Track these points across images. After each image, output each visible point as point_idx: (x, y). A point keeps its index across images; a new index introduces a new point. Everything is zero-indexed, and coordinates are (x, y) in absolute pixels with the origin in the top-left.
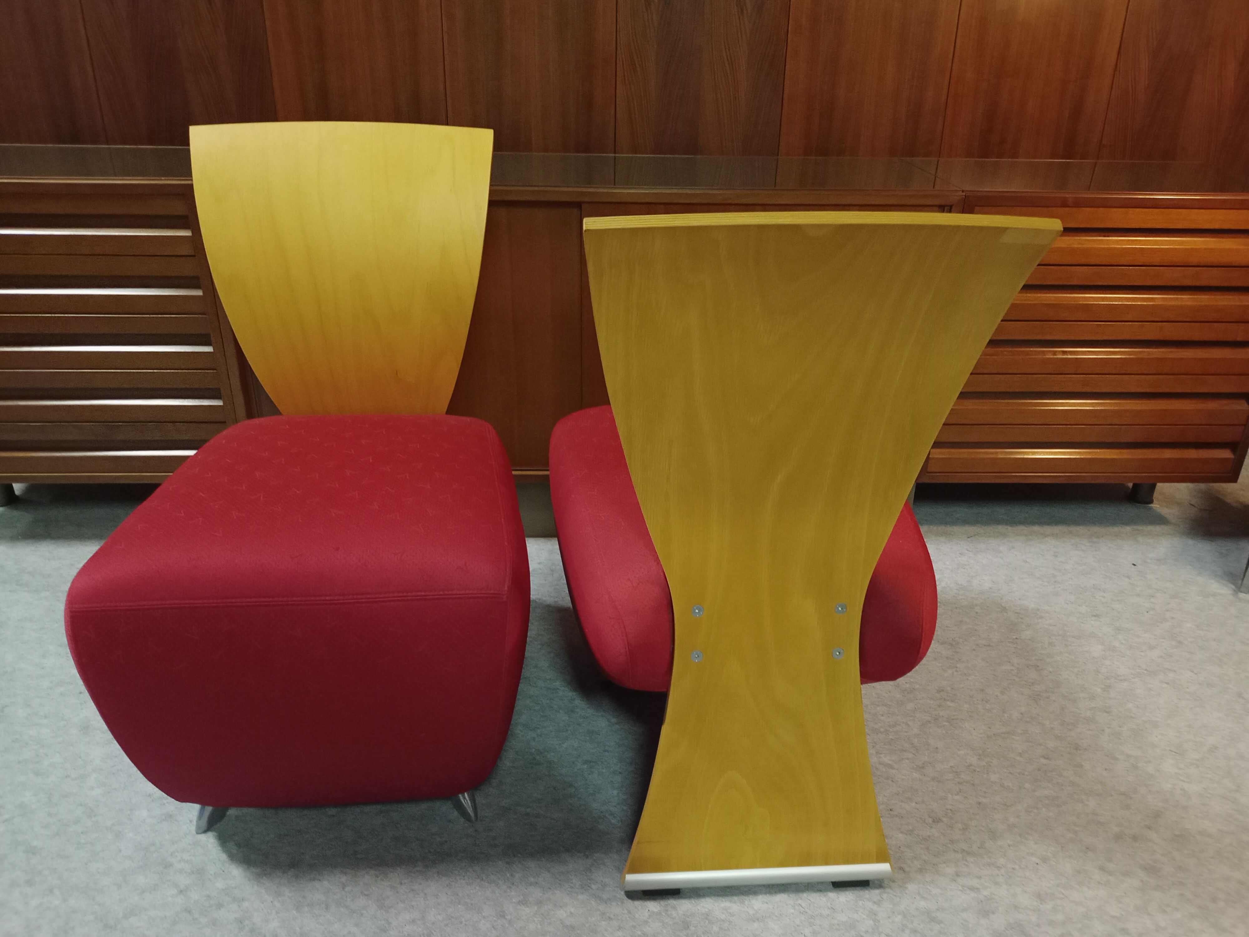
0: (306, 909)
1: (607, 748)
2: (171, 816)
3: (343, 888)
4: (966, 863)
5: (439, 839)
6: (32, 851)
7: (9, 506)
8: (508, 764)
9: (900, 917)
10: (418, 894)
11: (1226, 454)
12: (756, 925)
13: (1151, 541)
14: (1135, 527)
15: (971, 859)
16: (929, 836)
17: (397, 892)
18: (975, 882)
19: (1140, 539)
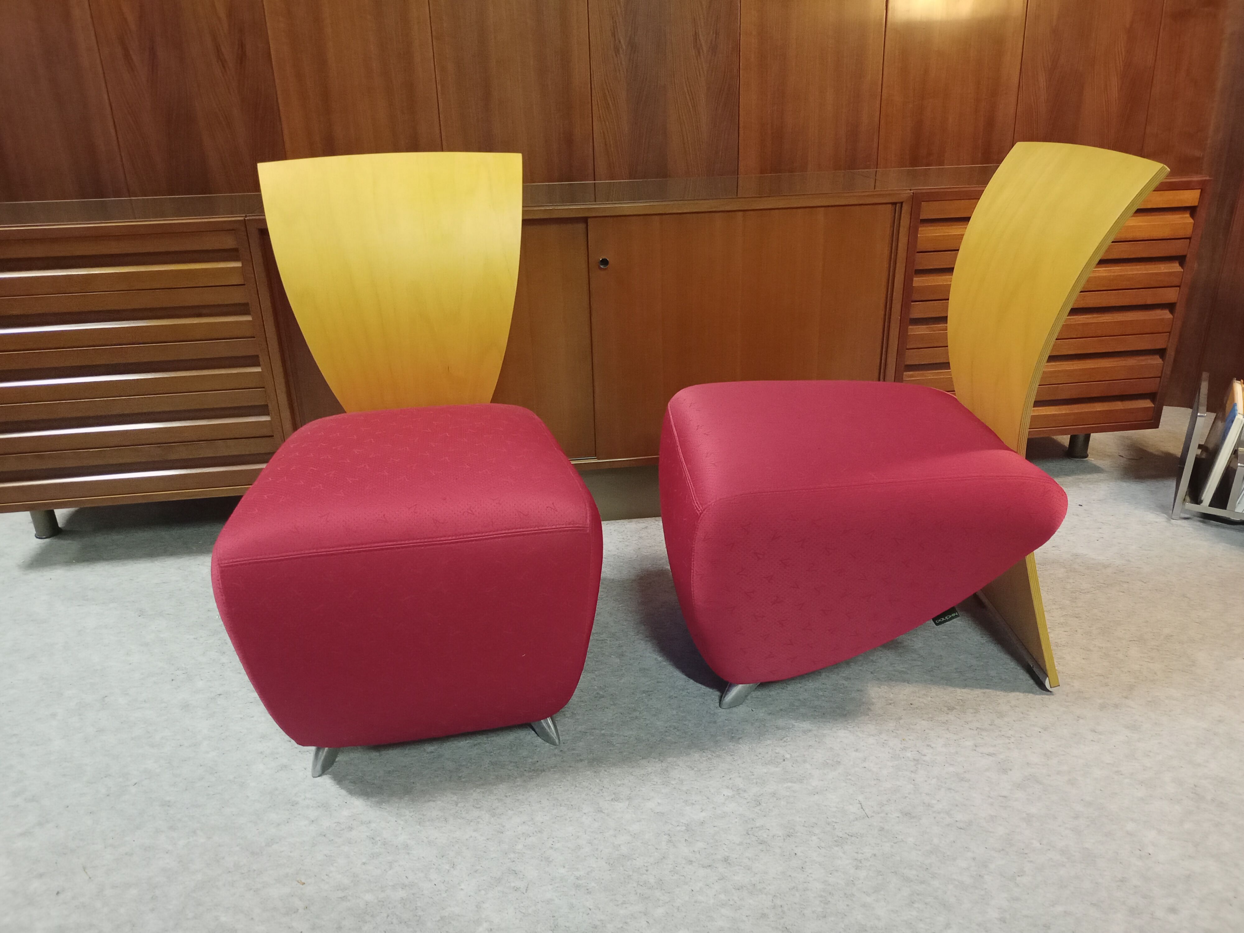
0: (428, 823)
1: (659, 680)
2: (286, 766)
3: (457, 805)
4: (981, 737)
5: (530, 760)
6: (167, 804)
7: (55, 537)
8: (576, 700)
9: (935, 780)
10: (523, 803)
11: (1147, 404)
12: (816, 797)
13: (1091, 486)
14: (1076, 477)
15: (984, 733)
16: (947, 721)
17: (505, 803)
18: (991, 750)
19: (1082, 485)
